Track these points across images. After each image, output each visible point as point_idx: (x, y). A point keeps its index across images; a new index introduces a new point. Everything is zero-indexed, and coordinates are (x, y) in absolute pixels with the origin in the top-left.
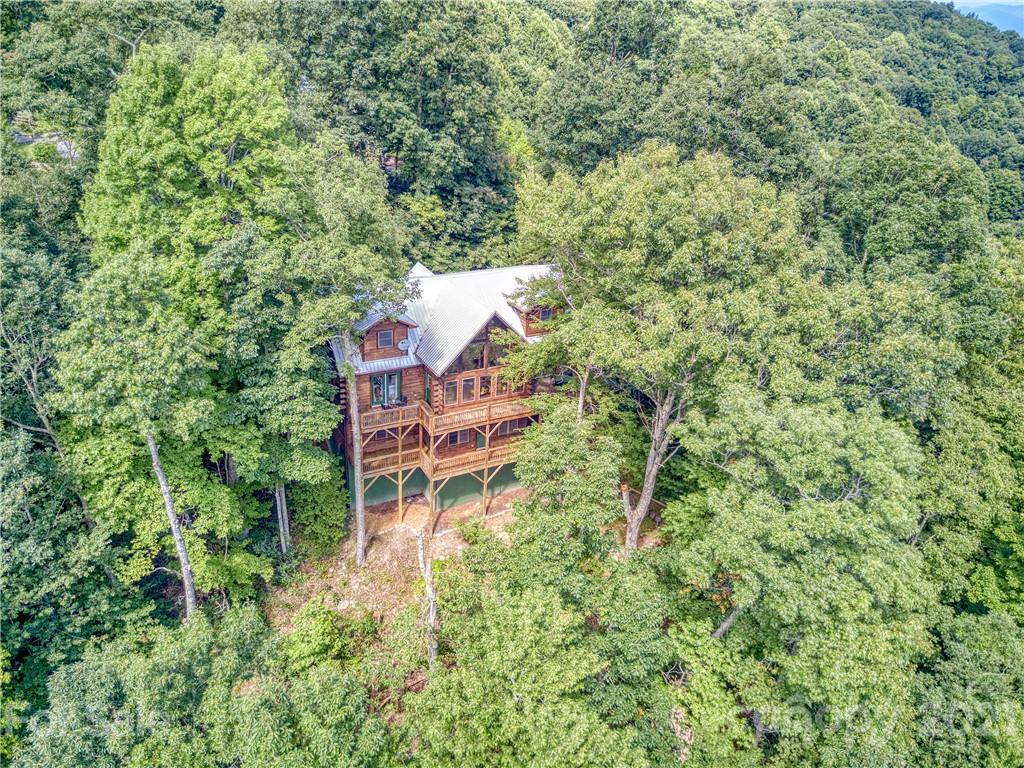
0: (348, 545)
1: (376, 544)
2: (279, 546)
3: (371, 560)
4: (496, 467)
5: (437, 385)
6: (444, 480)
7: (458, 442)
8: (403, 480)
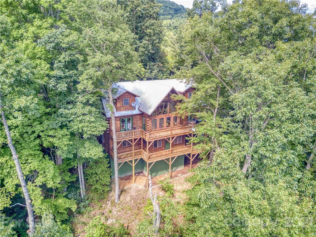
0: (111, 194)
1: (123, 193)
2: (80, 195)
3: (122, 200)
4: (175, 157)
5: (149, 120)
6: (153, 162)
7: (158, 147)
8: (135, 163)
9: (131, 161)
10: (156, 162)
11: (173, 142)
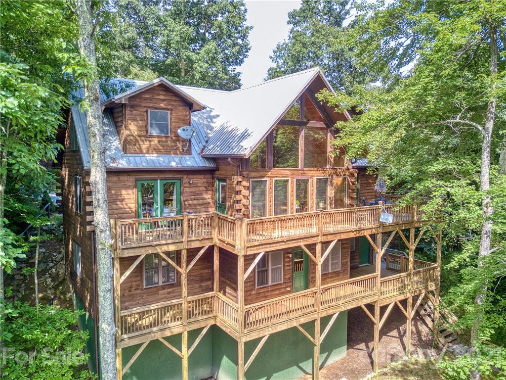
4: (331, 316)
5: (239, 183)
6: (261, 338)
7: (270, 283)
8: (189, 347)
9: (175, 340)
10: (272, 336)
11: (327, 260)
